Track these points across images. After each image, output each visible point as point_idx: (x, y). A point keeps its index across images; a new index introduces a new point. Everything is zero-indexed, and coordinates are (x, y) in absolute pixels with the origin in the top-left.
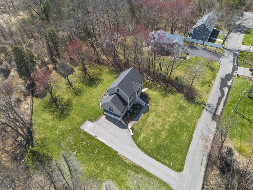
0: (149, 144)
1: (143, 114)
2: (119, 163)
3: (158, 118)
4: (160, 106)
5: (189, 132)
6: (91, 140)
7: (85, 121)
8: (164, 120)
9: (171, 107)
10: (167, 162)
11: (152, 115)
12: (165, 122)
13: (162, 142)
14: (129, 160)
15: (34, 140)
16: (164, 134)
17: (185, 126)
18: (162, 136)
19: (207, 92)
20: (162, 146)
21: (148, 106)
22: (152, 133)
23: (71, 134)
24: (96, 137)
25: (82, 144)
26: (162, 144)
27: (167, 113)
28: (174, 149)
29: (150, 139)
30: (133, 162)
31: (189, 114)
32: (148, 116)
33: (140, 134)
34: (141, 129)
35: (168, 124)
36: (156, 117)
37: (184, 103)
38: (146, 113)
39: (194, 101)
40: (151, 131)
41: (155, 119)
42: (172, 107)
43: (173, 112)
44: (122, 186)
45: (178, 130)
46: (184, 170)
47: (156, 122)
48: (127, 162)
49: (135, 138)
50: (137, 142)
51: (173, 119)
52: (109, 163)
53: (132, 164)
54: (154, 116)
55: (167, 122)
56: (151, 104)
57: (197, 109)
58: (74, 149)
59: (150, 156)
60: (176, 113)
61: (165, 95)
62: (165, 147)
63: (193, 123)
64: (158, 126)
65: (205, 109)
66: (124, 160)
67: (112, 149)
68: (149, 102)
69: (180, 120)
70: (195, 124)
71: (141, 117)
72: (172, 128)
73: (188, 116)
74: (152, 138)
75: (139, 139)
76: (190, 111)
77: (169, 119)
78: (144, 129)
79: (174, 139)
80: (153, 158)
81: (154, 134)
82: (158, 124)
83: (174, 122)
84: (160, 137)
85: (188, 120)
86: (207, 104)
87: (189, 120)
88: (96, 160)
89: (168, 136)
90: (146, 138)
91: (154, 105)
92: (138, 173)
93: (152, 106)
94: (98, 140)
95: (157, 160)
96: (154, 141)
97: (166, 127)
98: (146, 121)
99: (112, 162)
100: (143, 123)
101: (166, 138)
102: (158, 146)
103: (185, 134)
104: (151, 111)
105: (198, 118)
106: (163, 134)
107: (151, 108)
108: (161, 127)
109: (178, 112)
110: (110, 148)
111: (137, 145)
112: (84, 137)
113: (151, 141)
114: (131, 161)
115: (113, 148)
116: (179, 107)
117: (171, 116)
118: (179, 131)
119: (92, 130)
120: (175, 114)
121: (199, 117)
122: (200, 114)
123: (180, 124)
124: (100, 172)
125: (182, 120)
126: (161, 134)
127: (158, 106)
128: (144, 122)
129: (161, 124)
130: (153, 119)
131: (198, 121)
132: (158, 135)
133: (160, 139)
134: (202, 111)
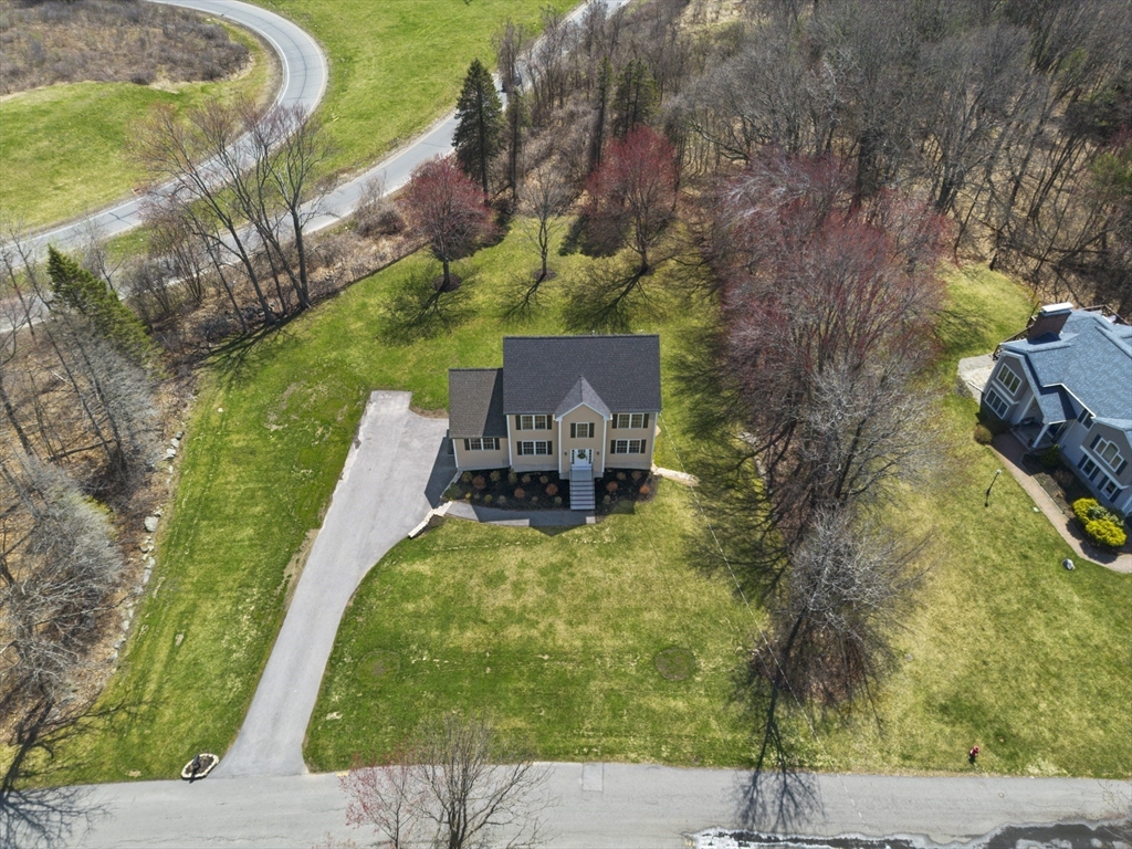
0: (393, 603)
1: (527, 522)
2: (278, 550)
3: (540, 584)
4: (614, 563)
5: (541, 737)
6: (337, 439)
7: (404, 388)
8: (548, 608)
9: (648, 609)
10: (336, 698)
11: (547, 553)
12: (532, 616)
13: (423, 645)
14: (299, 574)
15: (284, 328)
16: (468, 638)
17: (569, 709)
18: (454, 632)
19: (905, 757)
20: (405, 652)
21: (583, 523)
22: (450, 593)
23: (339, 384)
24: (357, 447)
25: (314, 426)
26: (414, 647)
27: (591, 605)
28: (409, 704)
29: (420, 596)
30: (295, 586)
31: (653, 705)
32: (528, 544)
33: (424, 558)
34: (448, 550)
35: (535, 633)
36: (543, 572)
37: (717, 659)
38: (538, 533)
39: (773, 705)
40: (460, 587)
41: (529, 574)
42: (647, 616)
43: (617, 628)
44: (192, 596)
45: (520, 685)
46: (323, 776)
47: (516, 585)
48: (291, 569)
49: (406, 548)
50: (386, 564)
51: (578, 643)
52: (269, 524)
53: (284, 589)
54: (542, 563)
55: (542, 627)
56: (603, 529)
57: (719, 733)
58: (287, 421)
59: (340, 630)
60: (618, 643)
62: (405, 665)
63: (610, 741)
64: (503, 597)
65: (754, 779)
66: (295, 557)
67: (327, 507)
68: (611, 517)
69: (589, 677)
70: (609, 753)
71: (506, 523)
72: (523, 654)
73: (639, 707)
74: (426, 604)
75: (404, 565)
76: (680, 705)
77: (561, 626)
78: (454, 559)
79: (466, 684)
80: (337, 641)
81: (448, 602)
82: (510, 596)
83: (558, 654)
84: (444, 628)
85: (613, 710)
86: (803, 777)
87: (616, 715)
88: (266, 489)
89: (469, 654)
90: (418, 584)
91: (607, 540)
92: (256, 618)
93: (595, 536)
94: (343, 457)
95: (331, 658)
96: (417, 615)
97: (514, 632)
98: (495, 548)
99: (275, 530)
100: (480, 542)
101: (456, 652)
102: (397, 636)
103: (519, 723)
104: (564, 542)
105: (657, 755)
106: (469, 634)
107: (579, 537)
108: (501, 614)
109: (633, 650)
110: (329, 501)
111: (374, 570)
112: (339, 419)
113: (410, 607)
114: (297, 581)
115: (330, 510)
116: (673, 646)
117: (588, 629)
118: (517, 691)
119: (379, 423)
120: (609, 643)
121: (668, 761)
122: (699, 759)
123: (564, 680)
124: (228, 517)
125: (593, 686)
126: (462, 628)
127: (610, 556)
128: (495, 542)
129: (517, 606)
130: (523, 565)
131: (635, 761)
132: (449, 618)
133: (435, 633)
134: (722, 761)
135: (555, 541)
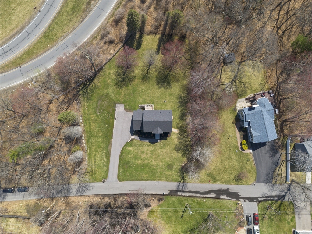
0: (127, 155)
1: (148, 141)
2: (106, 144)
3: (150, 153)
4: (162, 150)
5: (150, 177)
6: (111, 117)
7: (122, 103)
8: (151, 158)
9: (167, 158)
10: (121, 171)
11: (151, 147)
12: (149, 159)
13: (132, 163)
14: (111, 149)
16: (139, 162)
17: (154, 174)
18: (137, 161)
19: (200, 181)
20: (130, 164)
21: (158, 142)
22: (136, 154)
23: (109, 101)
24: (116, 119)
25: (106, 113)
26: (131, 163)
27: (158, 157)
28: (131, 172)
29: (131, 154)
30: (111, 151)
31: (166, 173)
32: (148, 146)
33: (131, 147)
34: (135, 146)
35: (149, 162)
36: (151, 151)
37: (177, 166)
38: (150, 143)
39: (184, 173)
40: (137, 153)
41: (148, 151)
42: (167, 159)
43: (162, 161)
44: (95, 153)
45: (147, 170)
46: (121, 182)
47: (146, 153)
48: (109, 148)
49: (127, 144)
50: (125, 147)
51: (156, 164)
52: (103, 138)
53: (109, 152)
54: (150, 150)
55: (150, 161)
56: (161, 143)
57: (175, 177)
58: (101, 112)
59: (119, 159)
60: (162, 164)
61: (177, 149)
62: (130, 166)
63: (160, 178)
64: (144, 156)
65: (179, 184)
66: (109, 145)
67: (113, 134)
68: (162, 141)
69: (157, 169)
70: (159, 180)
71: (144, 141)
72: (147, 165)
73: (164, 173)
74: (132, 156)
75: (128, 148)
76: (170, 173)
77: (153, 161)
78: (136, 148)
79: (139, 169)
80: (119, 162)
81: (136, 155)
82: (145, 155)
83: (153, 165)
84: (135, 160)
85: (160, 174)
86: (186, 184)
87: (161, 175)
88: (101, 129)
89: (139, 165)
90: (130, 152)
91: (161, 145)
92: (106, 157)
93: (159, 145)
94: (113, 122)
95: (119, 165)
96: (131, 158)
97: (146, 161)
98: (143, 146)
99: (105, 139)
100: (140, 145)
101: (137, 164)
102: (128, 161)
103: (147, 175)
104: (154, 145)
105: (166, 180)
106: (139, 161)
107: (157, 145)
108: (144, 158)
109: (164, 165)
110: (113, 133)
111: (123, 148)
112: (111, 112)
113: (130, 156)
114: (111, 150)
115: (113, 135)
116: (170, 164)
117: (157, 161)
118: (147, 171)
119: (119, 113)
120: (161, 163)
121: (167, 181)
122: (172, 181)
123: (153, 169)
124: (96, 136)
125: (158, 170)
126: (138, 160)
127: (162, 149)
128: (142, 145)
129: (146, 157)
130: (147, 150)
131: (163, 181)
132: (136, 159)
133: (134, 161)
134: (175, 181)
135: (153, 145)
